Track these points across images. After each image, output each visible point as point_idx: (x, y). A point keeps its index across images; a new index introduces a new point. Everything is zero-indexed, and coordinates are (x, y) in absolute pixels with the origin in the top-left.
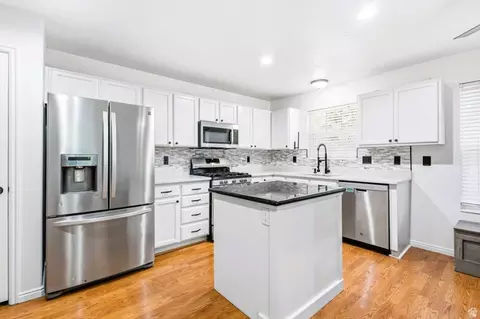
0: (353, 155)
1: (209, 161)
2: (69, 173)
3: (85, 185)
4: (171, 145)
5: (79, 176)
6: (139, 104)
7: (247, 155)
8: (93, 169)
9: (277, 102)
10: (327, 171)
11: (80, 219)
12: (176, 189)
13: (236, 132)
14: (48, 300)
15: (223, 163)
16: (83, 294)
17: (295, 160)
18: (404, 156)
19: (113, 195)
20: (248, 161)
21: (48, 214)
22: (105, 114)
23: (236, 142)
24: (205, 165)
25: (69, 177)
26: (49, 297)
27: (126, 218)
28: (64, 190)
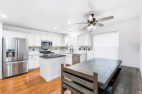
0: (77, 48)
1: (45, 50)
2: (8, 53)
3: (12, 56)
4: (34, 46)
5: (11, 54)
6: (26, 38)
7: (56, 48)
8: (14, 52)
9: (64, 35)
10: (73, 52)
11: (11, 63)
12: (35, 56)
13: (51, 43)
14: (3, 79)
15: (48, 50)
16: (12, 78)
17: (67, 49)
18: (86, 48)
19: (18, 58)
20: (56, 49)
21: (3, 62)
22: (17, 41)
23: (51, 45)
24: (43, 51)
25: (8, 54)
26: (4, 78)
27: (23, 62)
28: (7, 57)
